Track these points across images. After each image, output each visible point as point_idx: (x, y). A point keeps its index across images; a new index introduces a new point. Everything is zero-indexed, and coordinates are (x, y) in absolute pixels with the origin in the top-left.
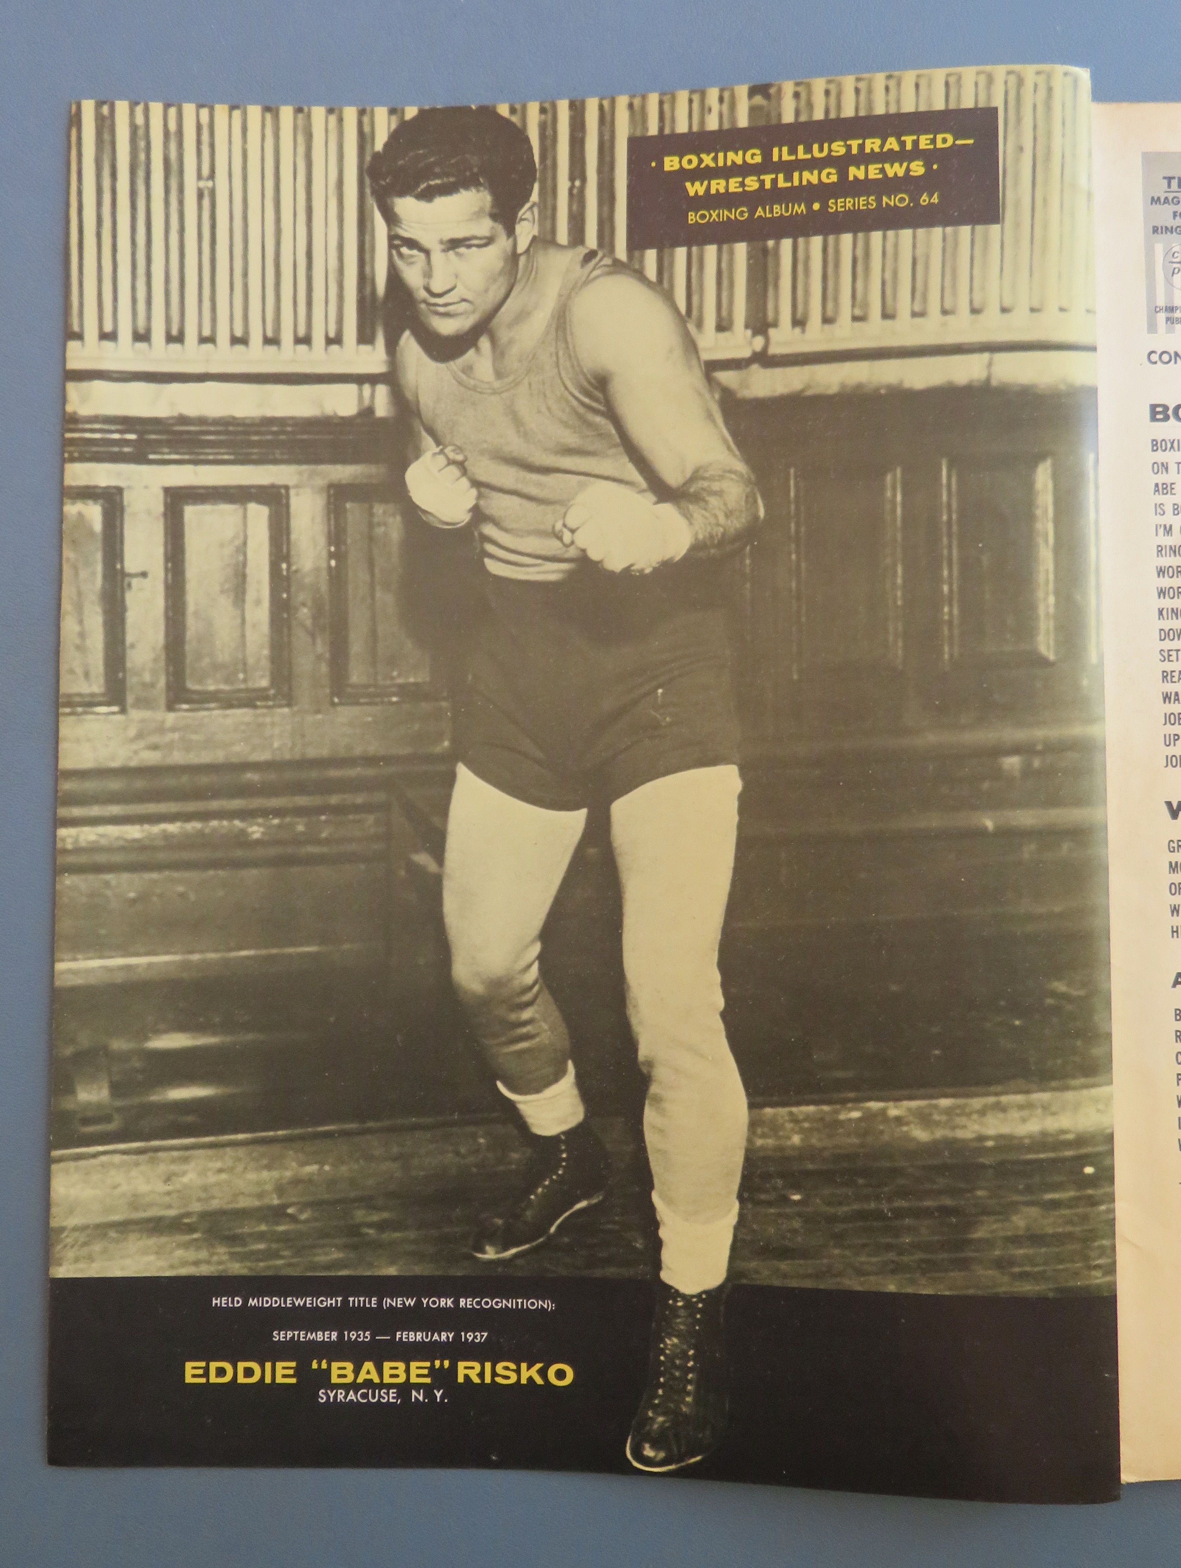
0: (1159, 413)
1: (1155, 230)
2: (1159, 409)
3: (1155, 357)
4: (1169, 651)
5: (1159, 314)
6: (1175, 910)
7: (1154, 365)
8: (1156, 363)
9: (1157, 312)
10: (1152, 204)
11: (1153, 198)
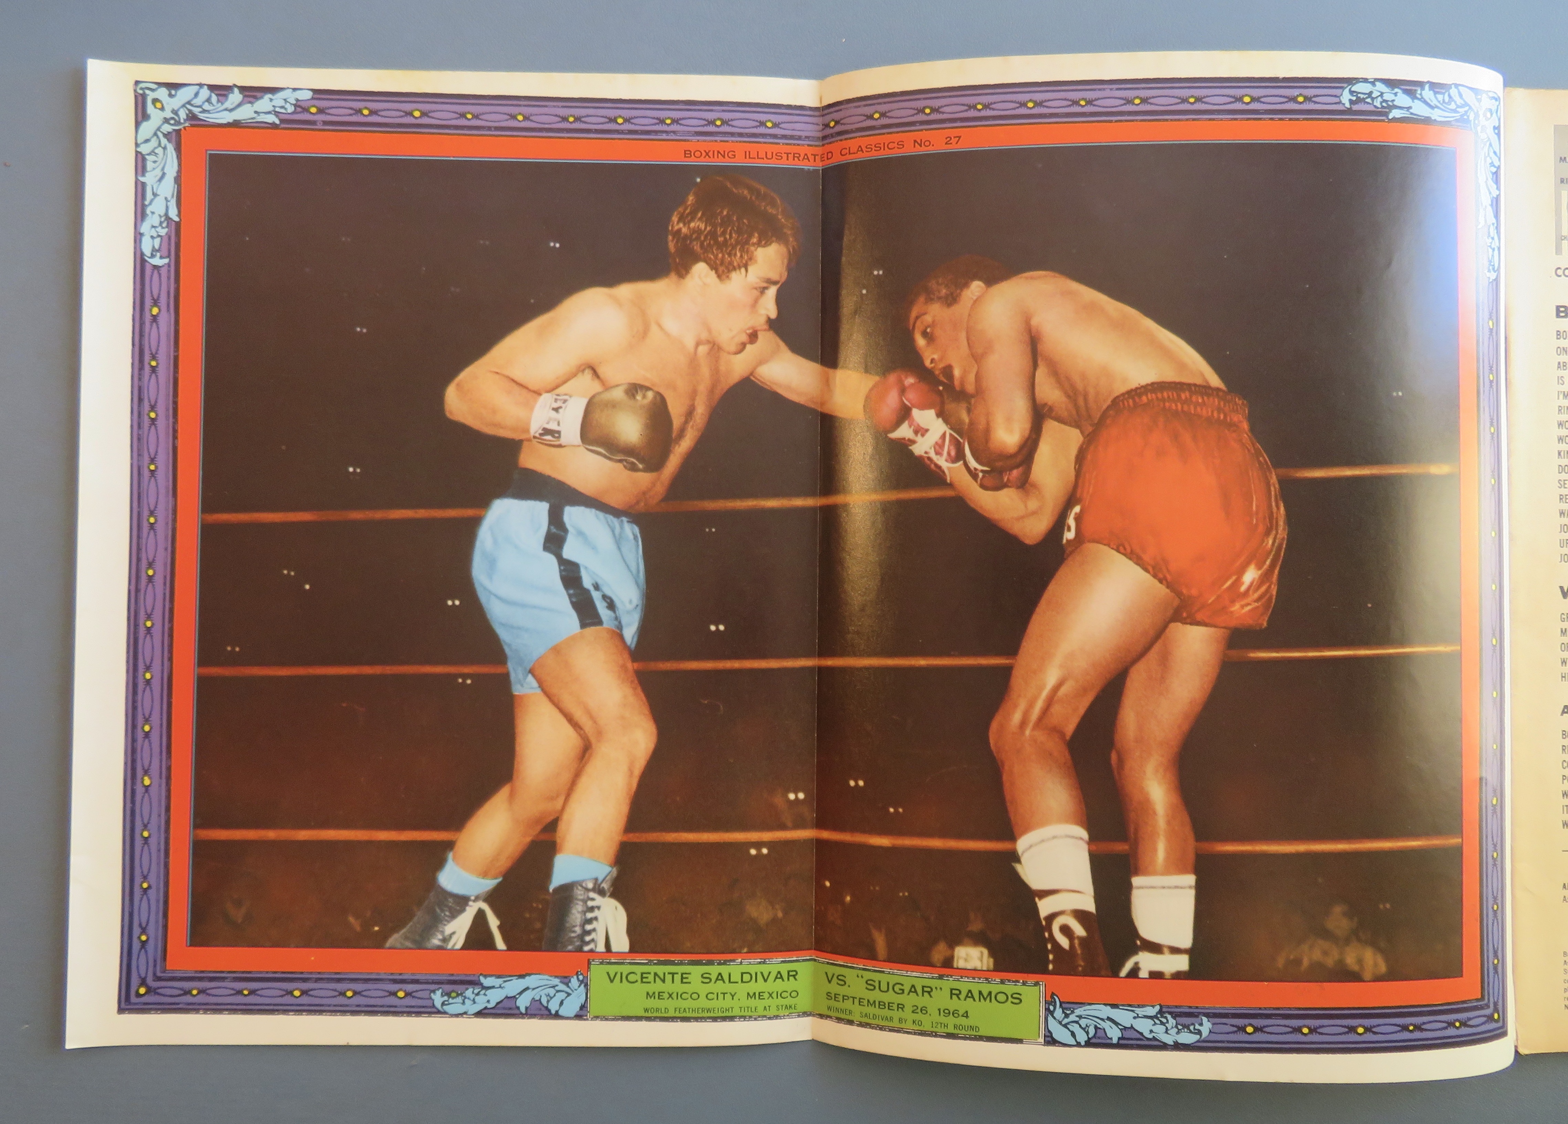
0: (1562, 312)
1: (1562, 181)
2: (1562, 309)
3: (1560, 272)
4: (1564, 480)
5: (1563, 241)
6: (1564, 662)
7: (1559, 278)
8: (1560, 276)
9: (1562, 240)
10: (1560, 162)
11: (1561, 158)
